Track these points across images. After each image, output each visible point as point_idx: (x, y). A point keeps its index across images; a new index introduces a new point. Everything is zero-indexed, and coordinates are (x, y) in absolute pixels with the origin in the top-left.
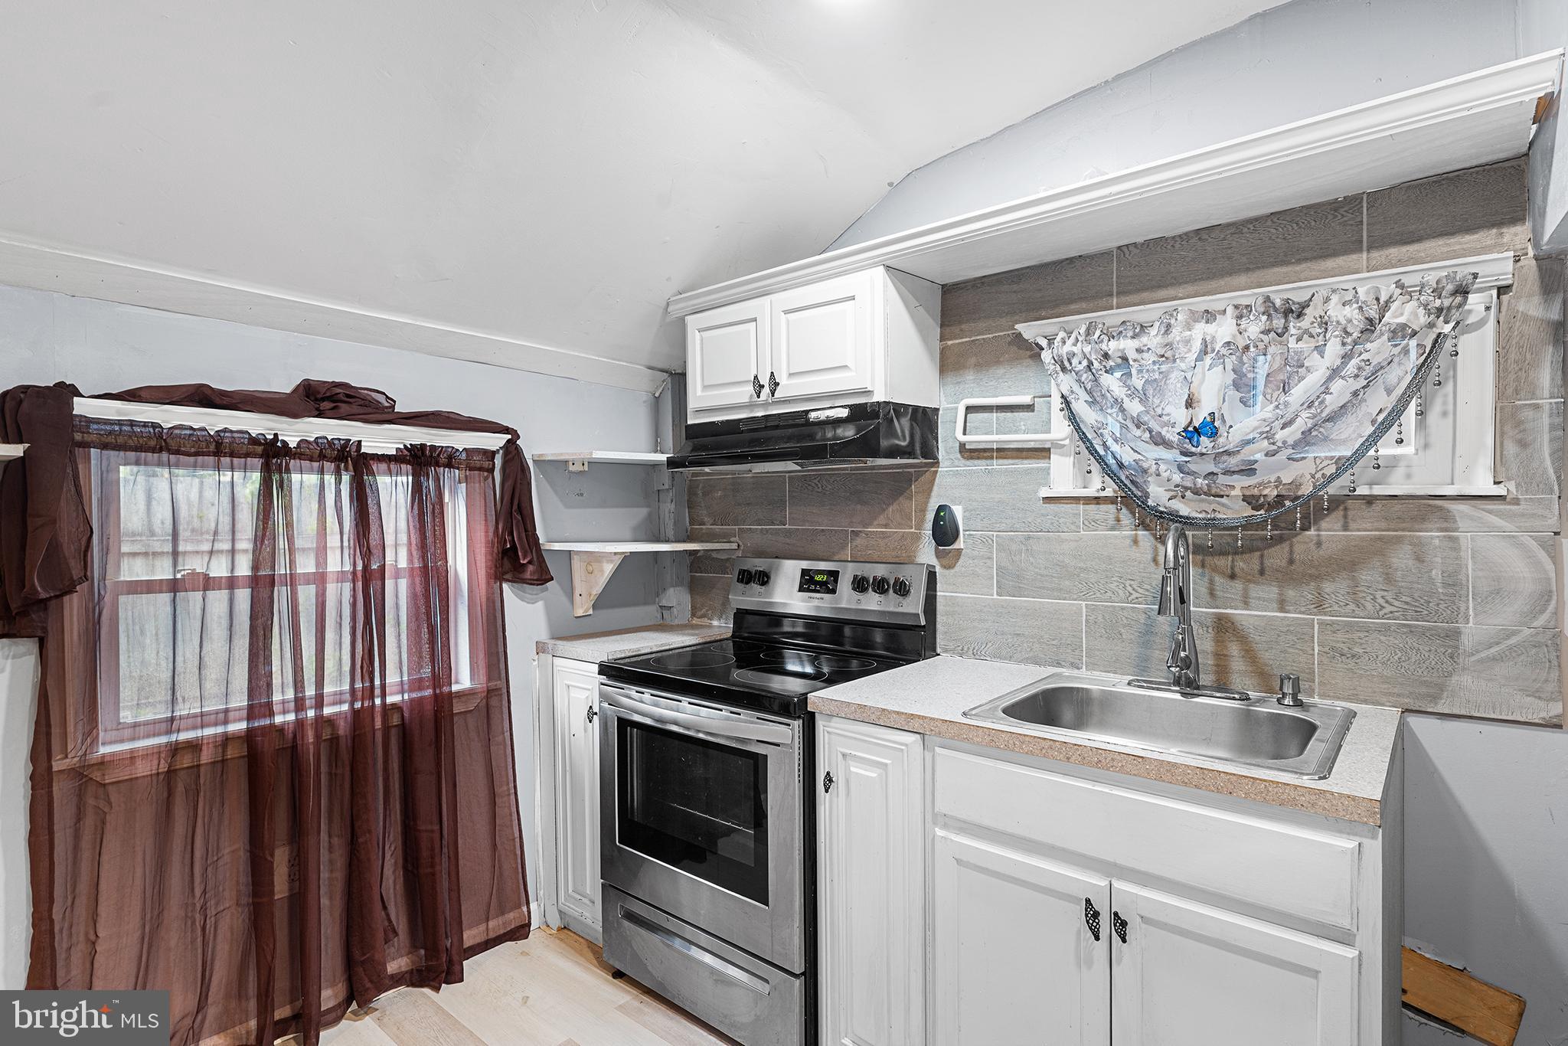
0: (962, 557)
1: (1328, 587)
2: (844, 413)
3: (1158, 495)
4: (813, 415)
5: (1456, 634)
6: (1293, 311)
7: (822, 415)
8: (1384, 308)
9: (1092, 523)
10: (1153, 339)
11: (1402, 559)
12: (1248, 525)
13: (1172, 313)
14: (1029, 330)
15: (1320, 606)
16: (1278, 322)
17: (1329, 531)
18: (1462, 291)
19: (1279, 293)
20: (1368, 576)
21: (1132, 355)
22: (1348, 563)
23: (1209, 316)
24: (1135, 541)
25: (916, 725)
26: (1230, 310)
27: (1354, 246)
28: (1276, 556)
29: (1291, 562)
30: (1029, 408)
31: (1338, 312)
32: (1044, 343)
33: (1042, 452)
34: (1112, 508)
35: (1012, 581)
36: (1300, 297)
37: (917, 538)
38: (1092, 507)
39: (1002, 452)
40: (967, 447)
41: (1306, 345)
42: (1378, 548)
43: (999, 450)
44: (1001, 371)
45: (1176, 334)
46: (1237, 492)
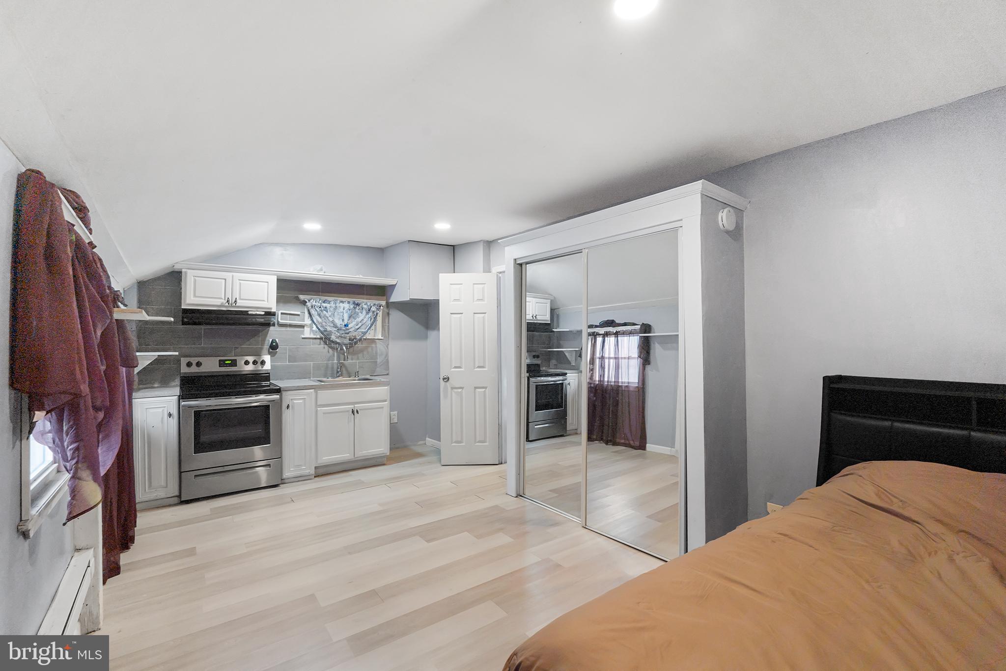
0: (277, 354)
1: (359, 355)
2: (263, 313)
3: (333, 337)
4: (250, 312)
5: (376, 362)
6: (358, 305)
7: (254, 313)
8: (371, 307)
9: (314, 344)
10: (332, 304)
11: (370, 349)
12: (350, 344)
13: (336, 300)
14: (302, 297)
15: (358, 359)
16: (355, 306)
17: (359, 345)
18: (380, 306)
19: (357, 301)
20: (365, 353)
21: (328, 307)
22: (362, 351)
23: (342, 302)
24: (324, 348)
25: (314, 387)
26: (347, 302)
27: (363, 294)
28: (351, 350)
29: (353, 351)
30: (298, 315)
31: (365, 306)
32: (307, 301)
33: (302, 326)
34: (319, 340)
35: (292, 359)
36: (359, 302)
37: (262, 349)
38: (314, 340)
39: (291, 326)
40: (280, 323)
41: (359, 311)
42: (367, 348)
43: (289, 325)
44: (291, 305)
45: (338, 305)
46: (348, 338)
